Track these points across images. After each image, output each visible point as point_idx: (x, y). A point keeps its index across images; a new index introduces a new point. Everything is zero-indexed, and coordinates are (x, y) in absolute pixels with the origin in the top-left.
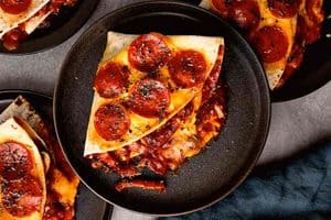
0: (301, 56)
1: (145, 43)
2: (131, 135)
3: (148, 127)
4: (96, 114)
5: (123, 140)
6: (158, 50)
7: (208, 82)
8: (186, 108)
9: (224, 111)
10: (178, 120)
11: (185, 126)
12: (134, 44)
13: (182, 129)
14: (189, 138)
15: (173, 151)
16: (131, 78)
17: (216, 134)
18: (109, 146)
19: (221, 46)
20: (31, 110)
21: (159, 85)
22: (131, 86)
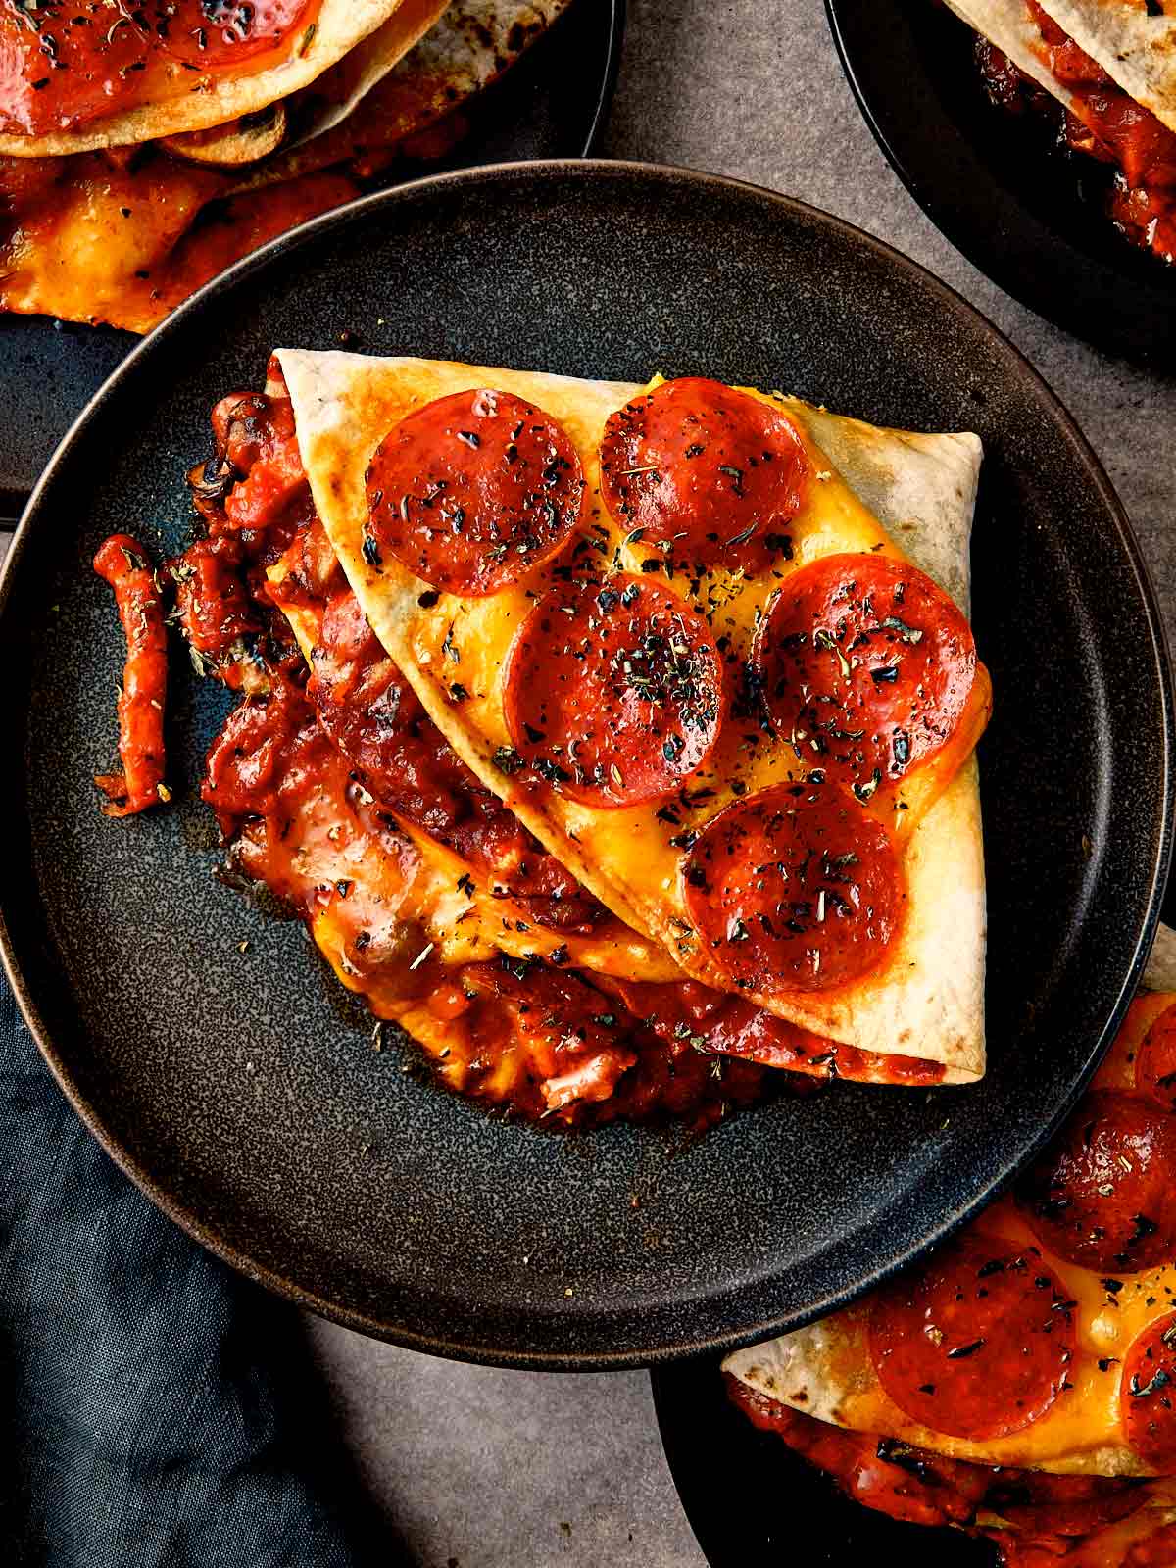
0: (925, 1513)
1: (929, 646)
2: (408, 602)
3: (458, 697)
4: (508, 401)
5: (375, 559)
6: (889, 718)
7: (733, 1007)
8: (580, 897)
9: (584, 1107)
10: (508, 860)
11: (483, 897)
12: (916, 583)
13: (466, 885)
14: (415, 929)
15: (340, 843)
16: (726, 582)
17: (454, 1070)
18: (336, 486)
19: (937, 1068)
20: (518, 31)
21: (697, 740)
22: (680, 586)
